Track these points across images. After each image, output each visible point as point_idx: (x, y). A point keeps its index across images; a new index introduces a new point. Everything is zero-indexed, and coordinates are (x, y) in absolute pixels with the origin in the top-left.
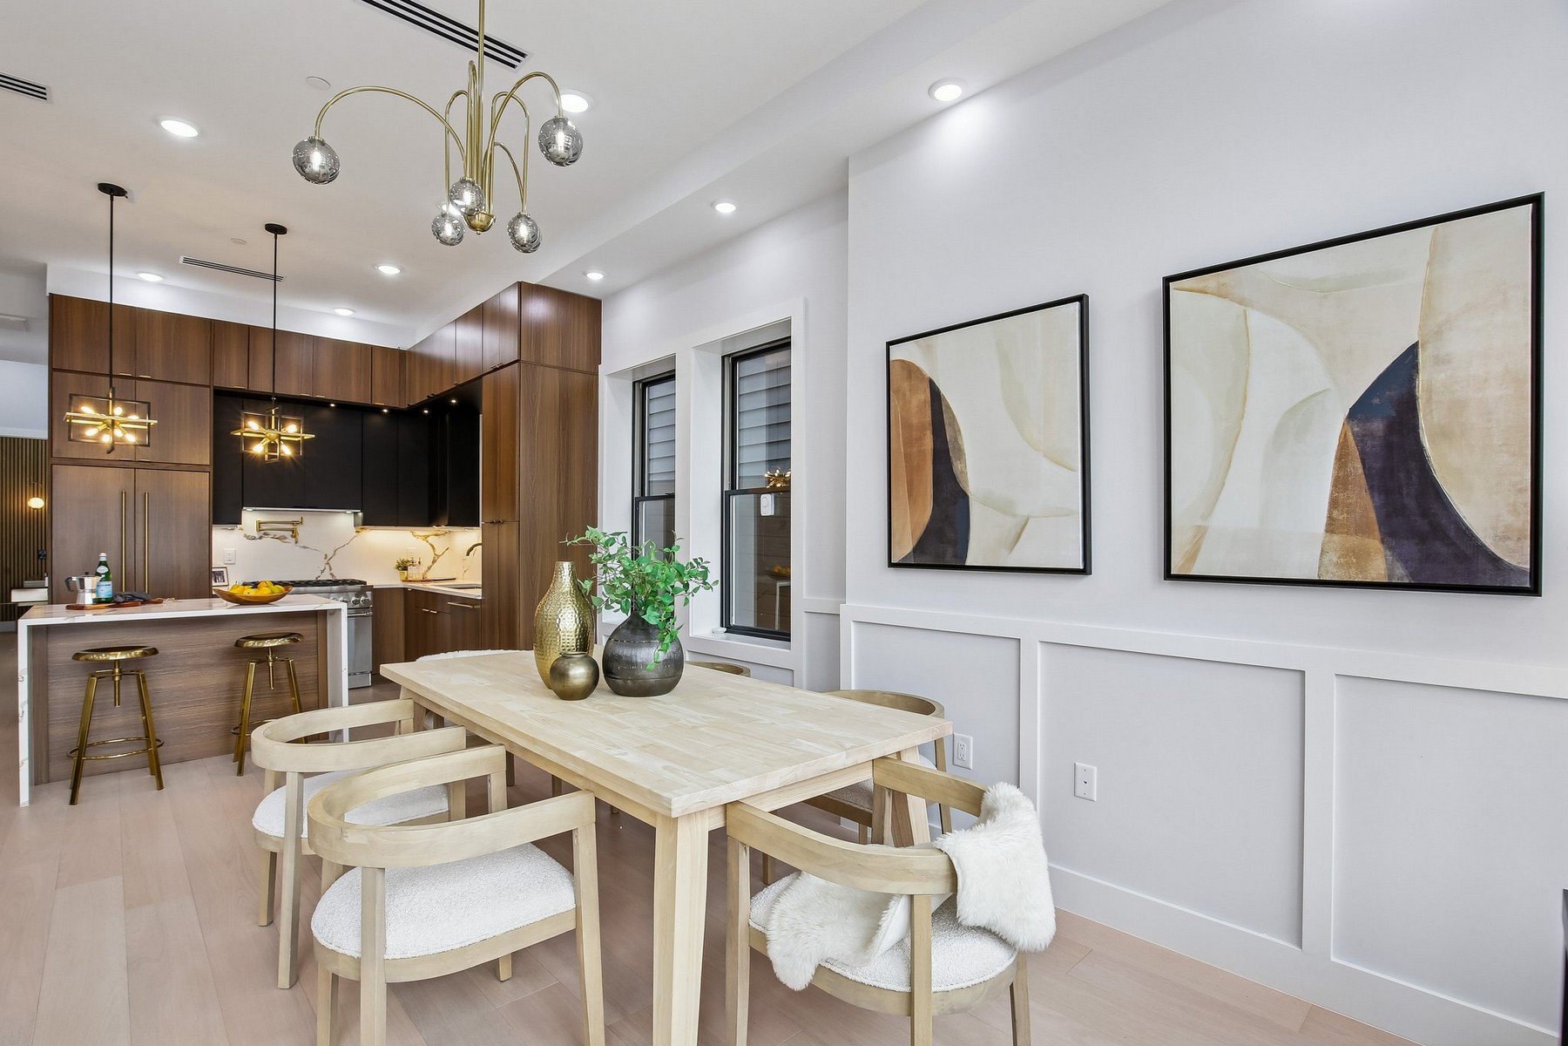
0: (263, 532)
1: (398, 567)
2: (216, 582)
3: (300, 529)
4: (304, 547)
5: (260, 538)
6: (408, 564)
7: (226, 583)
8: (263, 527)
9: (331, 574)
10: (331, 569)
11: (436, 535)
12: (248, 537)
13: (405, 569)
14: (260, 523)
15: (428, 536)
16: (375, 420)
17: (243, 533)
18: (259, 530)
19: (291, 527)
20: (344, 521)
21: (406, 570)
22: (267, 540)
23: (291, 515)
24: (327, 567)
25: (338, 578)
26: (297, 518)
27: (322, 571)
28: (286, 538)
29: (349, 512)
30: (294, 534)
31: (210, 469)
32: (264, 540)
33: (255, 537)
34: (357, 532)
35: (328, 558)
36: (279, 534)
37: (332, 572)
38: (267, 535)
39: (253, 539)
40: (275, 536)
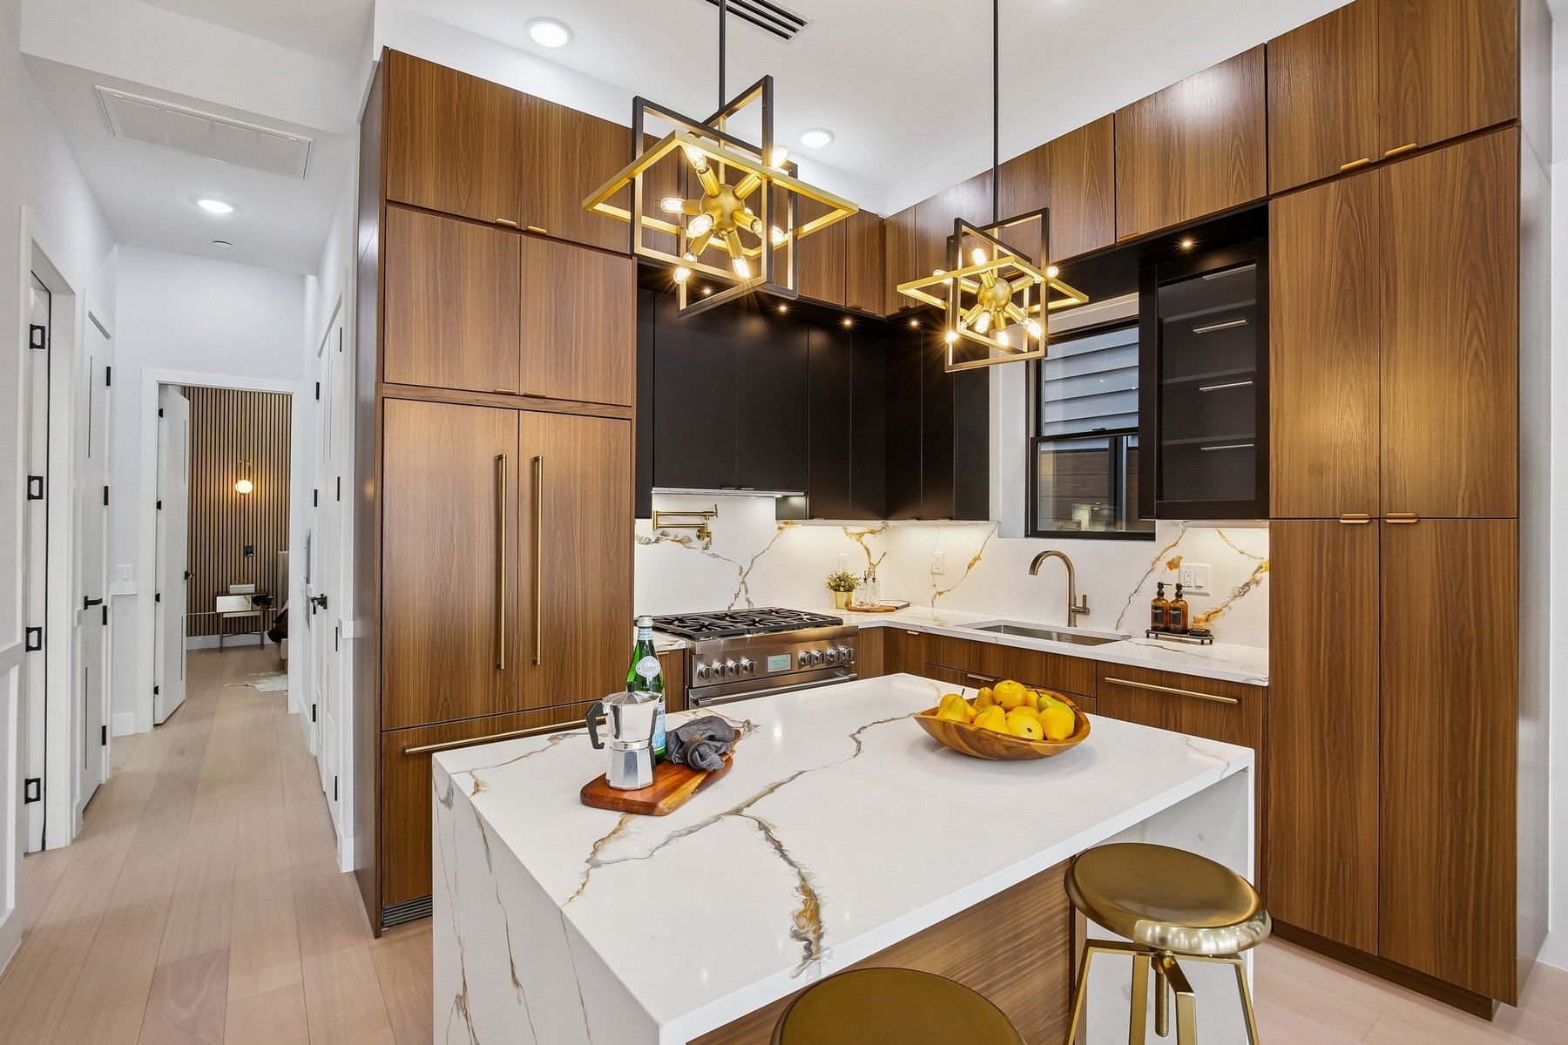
0: (660, 530)
1: (832, 586)
3: (712, 525)
4: (714, 556)
5: (657, 541)
8: (661, 522)
9: (748, 600)
10: (747, 591)
11: (872, 532)
12: (640, 540)
14: (657, 516)
15: (862, 535)
18: (655, 526)
19: (699, 520)
20: (760, 507)
21: (850, 592)
22: (666, 544)
24: (743, 588)
26: (708, 505)
27: (736, 596)
28: (690, 540)
30: (702, 532)
31: (632, 414)
32: (661, 543)
33: (650, 540)
34: (780, 528)
35: (744, 573)
36: (682, 533)
37: (748, 595)
38: (666, 536)
39: (648, 543)
40: (676, 536)
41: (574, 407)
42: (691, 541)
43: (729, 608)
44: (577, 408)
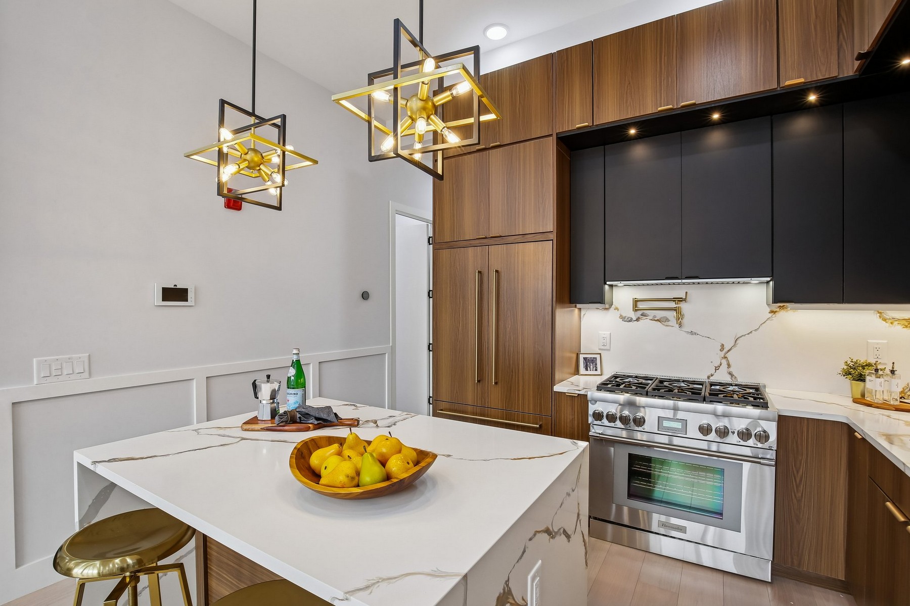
0: (640, 313)
1: (847, 373)
2: (587, 369)
3: (685, 308)
4: (692, 333)
5: (638, 320)
6: (867, 372)
7: (599, 372)
8: (641, 305)
9: (730, 374)
10: (729, 366)
12: (623, 318)
13: (861, 378)
14: (636, 302)
16: (802, 125)
17: (617, 314)
18: (636, 309)
19: (672, 305)
20: (749, 294)
21: (864, 380)
22: (645, 322)
23: (675, 289)
24: (724, 362)
25: (742, 380)
26: (679, 293)
27: (717, 368)
28: (667, 320)
29: (755, 281)
30: (678, 315)
31: (553, 236)
32: (641, 322)
33: (632, 319)
34: (772, 312)
35: (726, 350)
36: (660, 314)
37: (731, 369)
38: (645, 316)
39: (630, 321)
40: (655, 316)
41: (517, 239)
42: (669, 321)
43: (709, 377)
44: (520, 239)
